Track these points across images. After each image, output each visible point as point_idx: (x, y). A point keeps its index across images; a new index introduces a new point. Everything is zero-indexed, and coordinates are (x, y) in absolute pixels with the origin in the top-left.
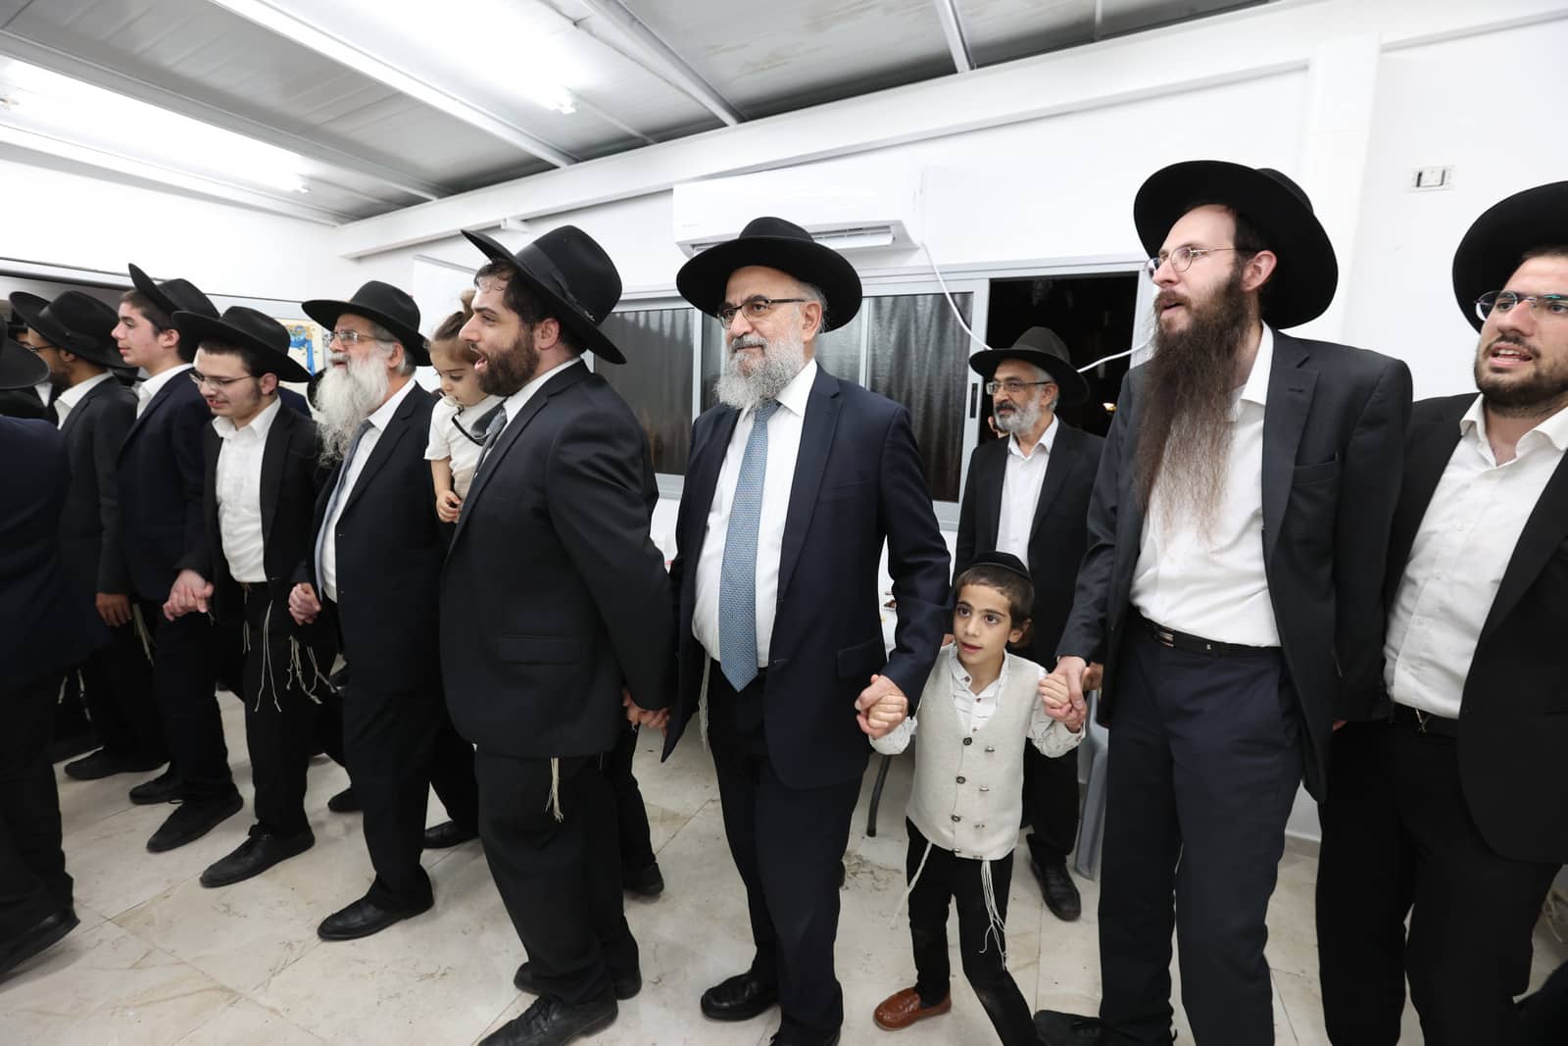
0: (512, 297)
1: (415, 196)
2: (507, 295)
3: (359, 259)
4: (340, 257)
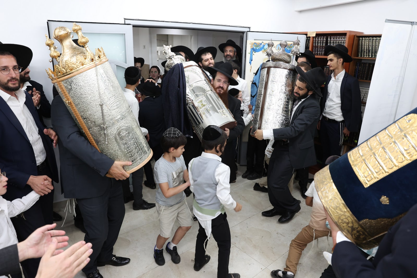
3: (301, 12)
4: (295, 11)
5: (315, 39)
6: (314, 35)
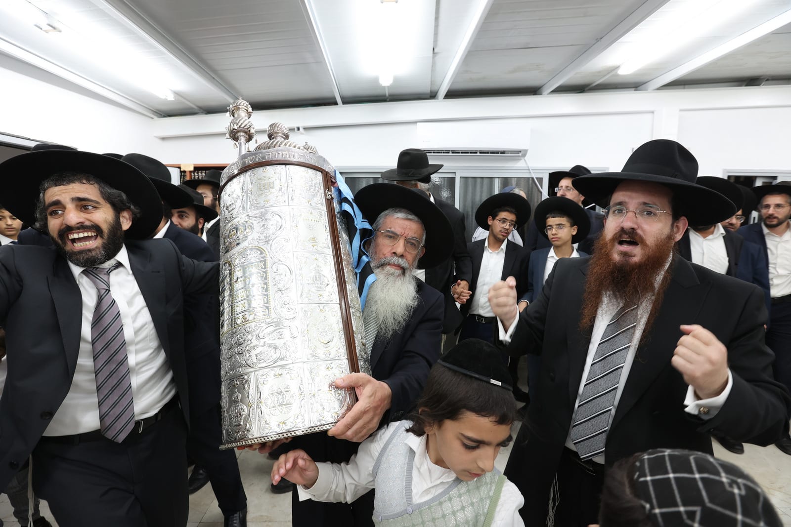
3: (164, 139)
4: (156, 137)
5: (194, 174)
6: (192, 169)
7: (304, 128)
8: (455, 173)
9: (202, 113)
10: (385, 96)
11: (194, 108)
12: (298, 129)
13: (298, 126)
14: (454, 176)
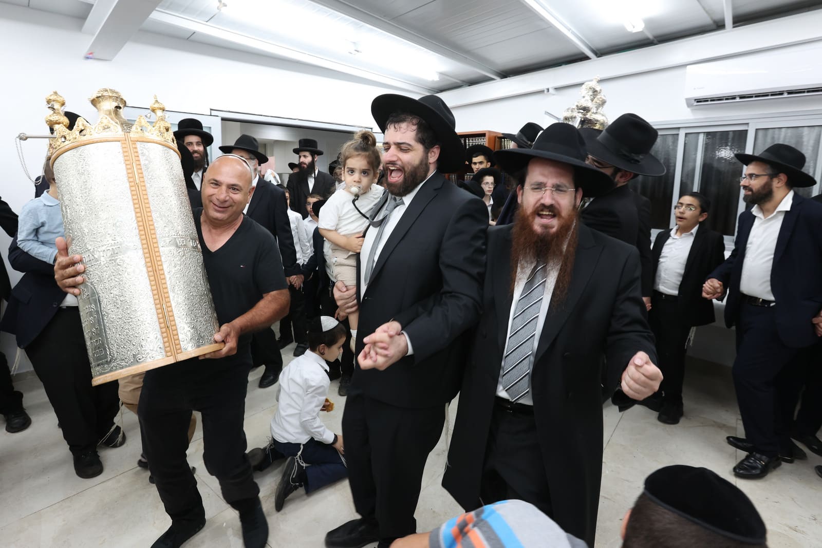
0: (420, 135)
1: (487, 76)
2: (417, 134)
7: (555, 89)
8: (748, 124)
9: (466, 85)
10: (648, 39)
11: (457, 83)
12: (548, 90)
13: (547, 87)
14: (746, 129)
